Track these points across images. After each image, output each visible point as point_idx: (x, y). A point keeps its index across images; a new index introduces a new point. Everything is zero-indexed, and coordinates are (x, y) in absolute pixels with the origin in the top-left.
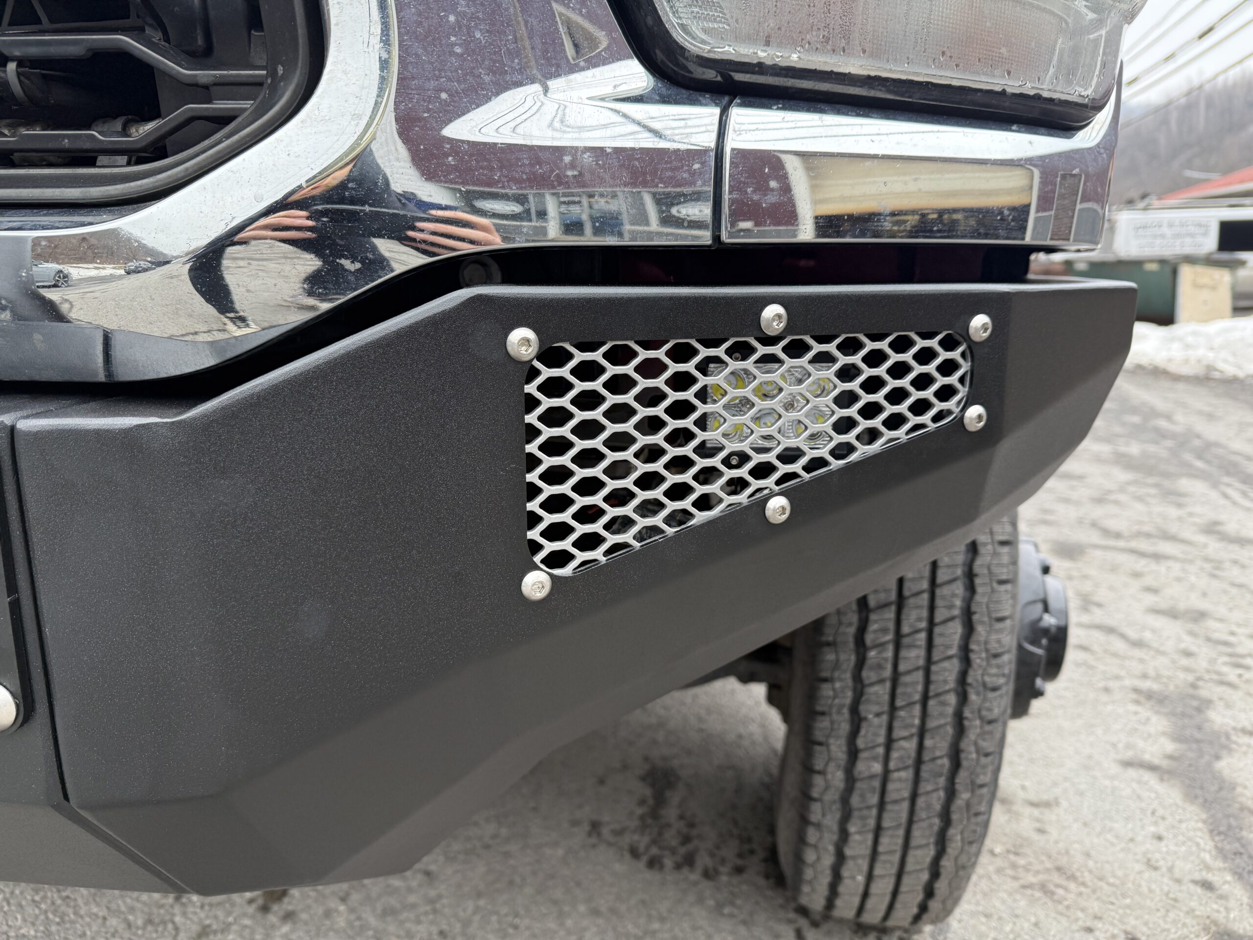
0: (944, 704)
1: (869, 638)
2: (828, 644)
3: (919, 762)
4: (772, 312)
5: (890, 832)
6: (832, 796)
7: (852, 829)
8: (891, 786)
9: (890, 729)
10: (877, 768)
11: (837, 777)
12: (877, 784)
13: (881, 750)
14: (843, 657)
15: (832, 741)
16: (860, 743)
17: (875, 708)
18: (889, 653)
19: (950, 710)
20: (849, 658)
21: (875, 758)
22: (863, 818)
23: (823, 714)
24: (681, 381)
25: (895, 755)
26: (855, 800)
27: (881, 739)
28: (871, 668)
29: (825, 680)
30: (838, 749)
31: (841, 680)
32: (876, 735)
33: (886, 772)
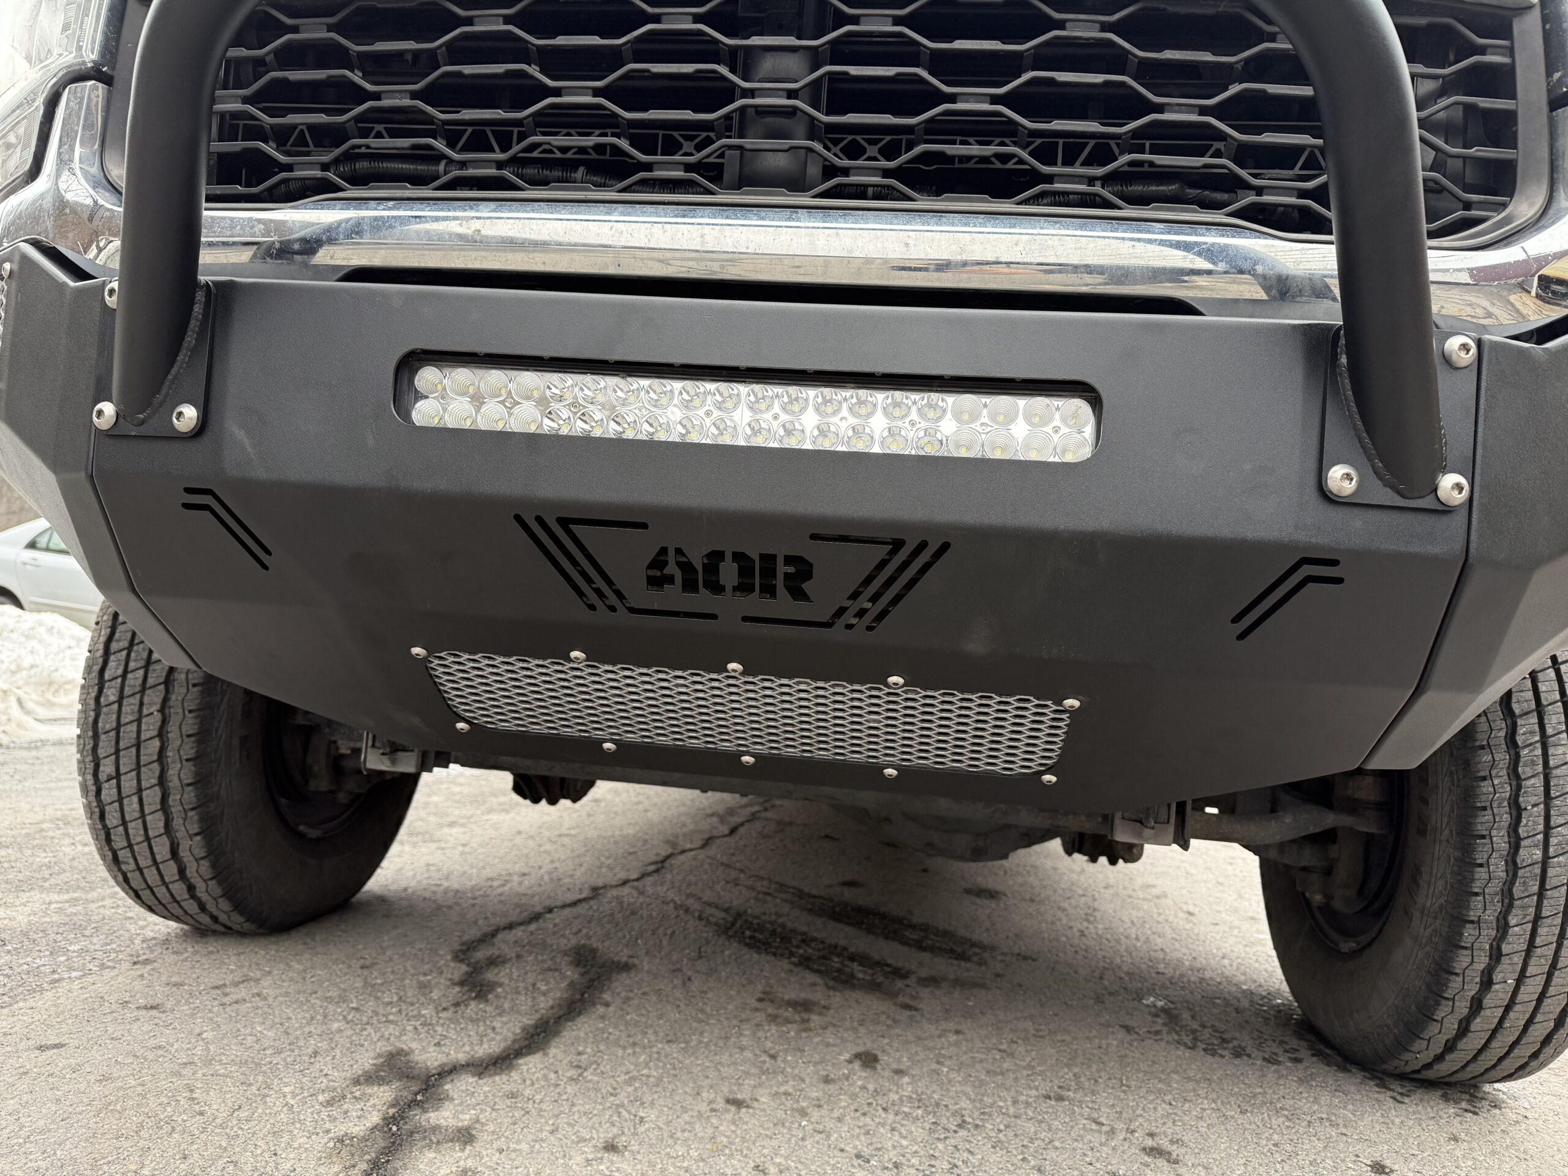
1: (1520, 740)
2: (1482, 747)
5: (1549, 921)
6: (1495, 887)
7: (1513, 921)
8: (1551, 872)
9: (1547, 818)
10: (1538, 854)
11: (1499, 869)
12: (1537, 870)
13: (1540, 837)
14: (1497, 757)
15: (1494, 833)
16: (1522, 832)
17: (1533, 800)
18: (1539, 752)
20: (1502, 757)
21: (1535, 846)
22: (1524, 907)
23: (1484, 808)
25: (1553, 841)
26: (1517, 890)
27: (1541, 828)
28: (1525, 765)
29: (1484, 779)
30: (1501, 841)
31: (1497, 776)
32: (1536, 823)
33: (1546, 857)
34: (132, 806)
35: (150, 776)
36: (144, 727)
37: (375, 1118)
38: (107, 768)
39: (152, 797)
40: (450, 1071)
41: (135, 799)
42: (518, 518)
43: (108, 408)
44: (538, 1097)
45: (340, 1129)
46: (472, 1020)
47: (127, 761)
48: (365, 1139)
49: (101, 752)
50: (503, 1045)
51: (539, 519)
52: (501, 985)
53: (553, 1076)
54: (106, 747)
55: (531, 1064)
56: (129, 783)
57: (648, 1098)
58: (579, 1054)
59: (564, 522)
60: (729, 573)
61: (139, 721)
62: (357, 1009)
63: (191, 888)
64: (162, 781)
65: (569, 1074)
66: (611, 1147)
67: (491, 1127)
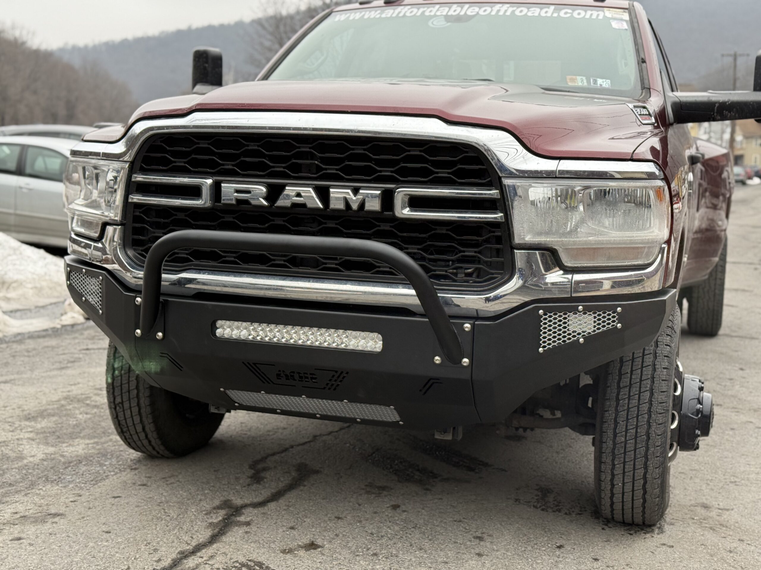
0: (643, 418)
1: (620, 397)
2: (607, 399)
3: (636, 437)
4: (580, 308)
5: (628, 463)
6: (609, 450)
7: (616, 463)
8: (628, 446)
9: (627, 426)
10: (623, 439)
11: (610, 444)
12: (623, 445)
13: (624, 433)
14: (612, 403)
15: (608, 431)
16: (617, 431)
17: (622, 419)
18: (626, 401)
19: (646, 420)
20: (614, 403)
21: (622, 436)
23: (606, 422)
24: (565, 318)
25: (628, 434)
26: (616, 452)
27: (624, 430)
28: (621, 406)
29: (606, 411)
30: (610, 433)
31: (611, 410)
32: (622, 428)
33: (626, 441)
34: (128, 413)
35: (134, 403)
36: (130, 385)
37: (220, 518)
38: (118, 400)
39: (135, 410)
40: (245, 506)
41: (129, 411)
42: (243, 363)
43: (138, 331)
44: (272, 514)
45: (210, 521)
46: (254, 491)
47: (125, 398)
48: (217, 523)
49: (116, 394)
50: (263, 499)
51: (248, 363)
52: (266, 478)
53: (279, 508)
54: (117, 392)
55: (272, 505)
56: (126, 405)
57: (309, 516)
58: (290, 502)
59: (255, 364)
60: (296, 376)
61: (129, 383)
62: (213, 486)
63: (150, 442)
64: (138, 405)
65: (284, 508)
66: (292, 528)
67: (256, 522)
